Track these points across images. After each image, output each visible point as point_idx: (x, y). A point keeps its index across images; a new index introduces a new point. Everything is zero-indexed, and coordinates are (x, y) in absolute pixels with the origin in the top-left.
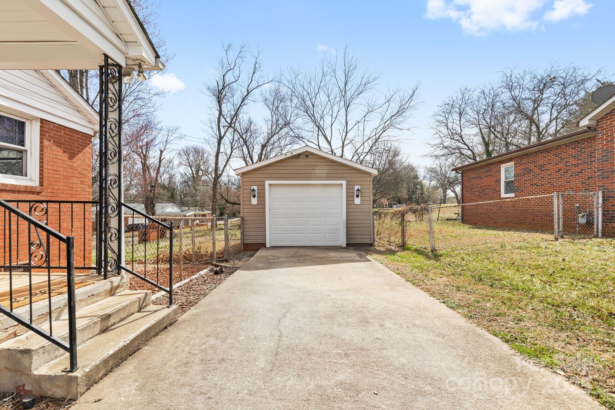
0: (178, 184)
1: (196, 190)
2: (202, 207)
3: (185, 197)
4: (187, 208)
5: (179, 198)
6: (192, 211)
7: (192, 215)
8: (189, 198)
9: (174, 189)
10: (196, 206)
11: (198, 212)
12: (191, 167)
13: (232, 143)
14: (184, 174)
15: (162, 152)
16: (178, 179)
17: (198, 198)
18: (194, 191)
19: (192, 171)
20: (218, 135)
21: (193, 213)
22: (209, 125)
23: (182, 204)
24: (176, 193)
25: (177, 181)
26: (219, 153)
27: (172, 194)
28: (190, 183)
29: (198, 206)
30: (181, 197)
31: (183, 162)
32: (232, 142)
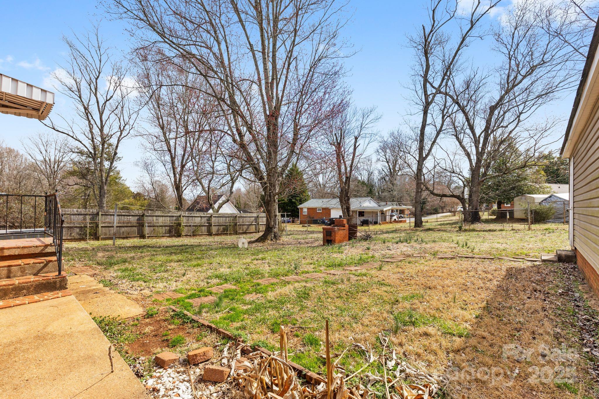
0: (376, 181)
1: (393, 184)
2: (400, 202)
3: (382, 192)
4: (385, 203)
5: (377, 194)
6: (389, 206)
7: (389, 210)
8: (386, 194)
9: (372, 186)
10: (393, 201)
11: (395, 207)
12: (388, 162)
13: (443, 111)
14: (381, 170)
15: (356, 138)
16: (376, 177)
17: (395, 193)
18: (391, 186)
19: (389, 166)
20: (424, 101)
21: (390, 208)
22: (413, 87)
23: (380, 199)
24: (374, 190)
25: (375, 178)
26: (425, 124)
27: (371, 190)
28: (387, 179)
29: (395, 201)
30: (379, 193)
31: (381, 159)
32: (444, 109)
